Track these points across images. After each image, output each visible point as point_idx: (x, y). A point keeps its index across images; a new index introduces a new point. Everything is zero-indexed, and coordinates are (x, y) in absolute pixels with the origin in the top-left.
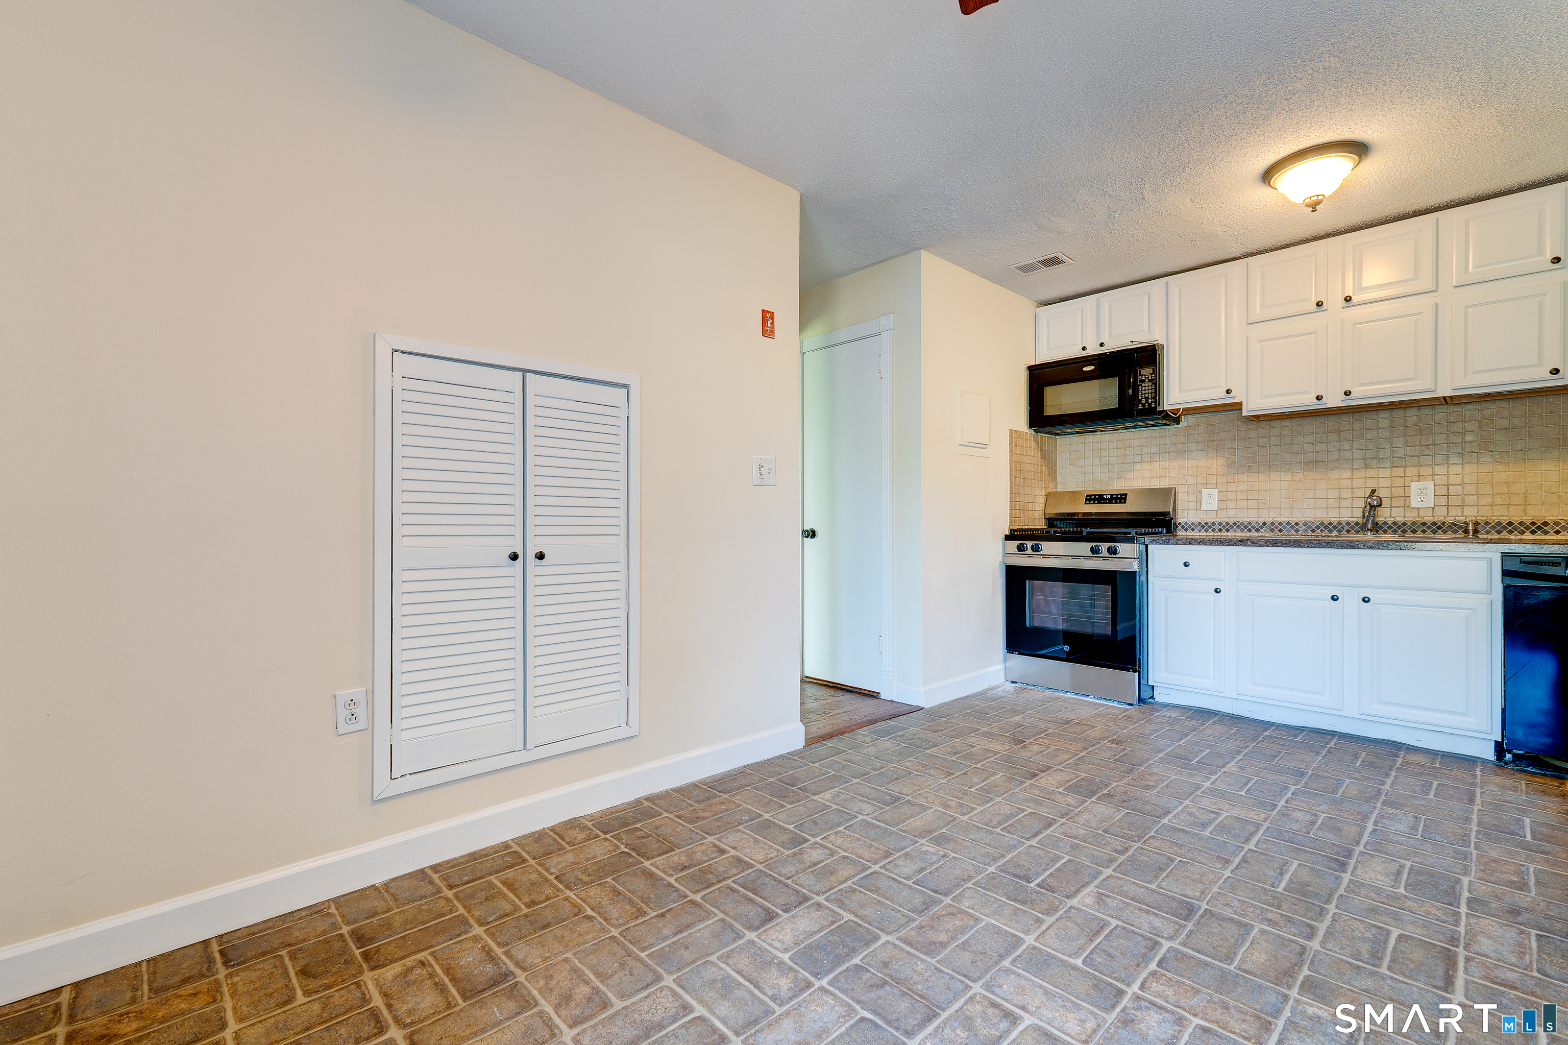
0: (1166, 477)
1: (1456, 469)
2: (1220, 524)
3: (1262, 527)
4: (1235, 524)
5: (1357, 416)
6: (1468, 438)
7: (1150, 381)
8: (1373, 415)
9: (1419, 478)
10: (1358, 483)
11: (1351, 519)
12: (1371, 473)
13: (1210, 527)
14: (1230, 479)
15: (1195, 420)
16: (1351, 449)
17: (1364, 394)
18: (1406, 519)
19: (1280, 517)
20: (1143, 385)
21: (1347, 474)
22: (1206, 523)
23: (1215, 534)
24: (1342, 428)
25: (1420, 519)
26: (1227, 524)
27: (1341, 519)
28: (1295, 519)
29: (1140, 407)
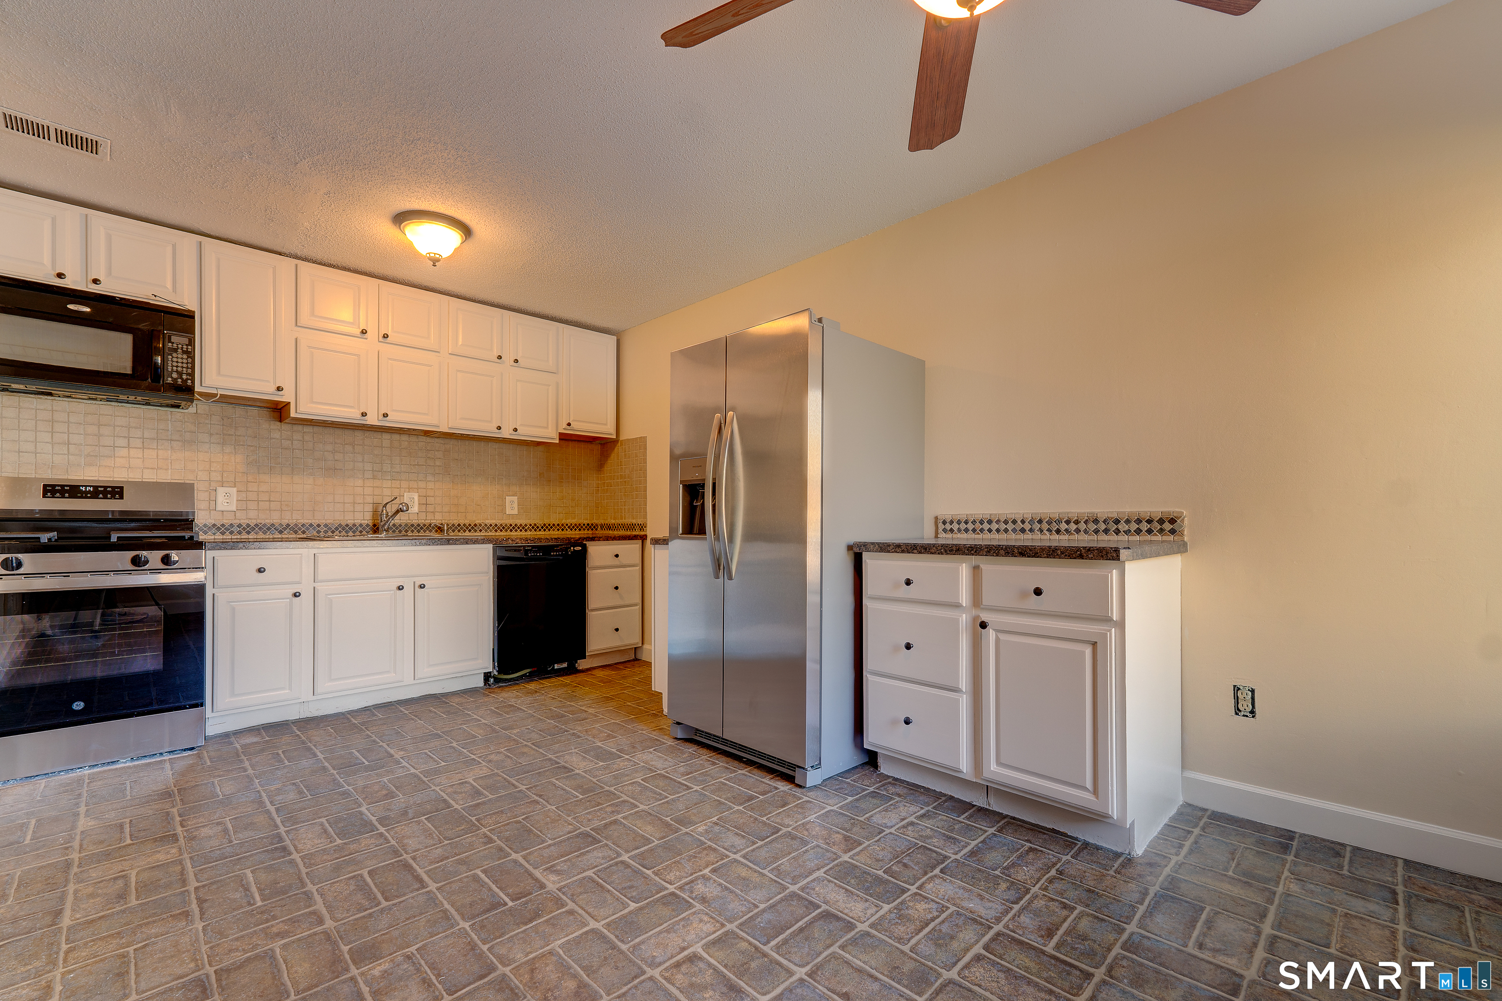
0: (167, 470)
1: (431, 485)
2: (239, 526)
3: (285, 529)
4: (257, 525)
5: (367, 434)
6: (438, 463)
7: (184, 352)
8: (378, 435)
9: (410, 489)
10: (368, 491)
11: (363, 522)
12: (377, 483)
13: (227, 529)
14: (250, 478)
15: (207, 407)
16: (363, 461)
17: (396, 419)
18: (401, 521)
19: (303, 519)
20: (175, 355)
21: (359, 482)
22: (223, 525)
23: (233, 537)
24: (356, 443)
25: (410, 521)
26: (248, 525)
27: (355, 521)
28: (317, 521)
29: (170, 380)
